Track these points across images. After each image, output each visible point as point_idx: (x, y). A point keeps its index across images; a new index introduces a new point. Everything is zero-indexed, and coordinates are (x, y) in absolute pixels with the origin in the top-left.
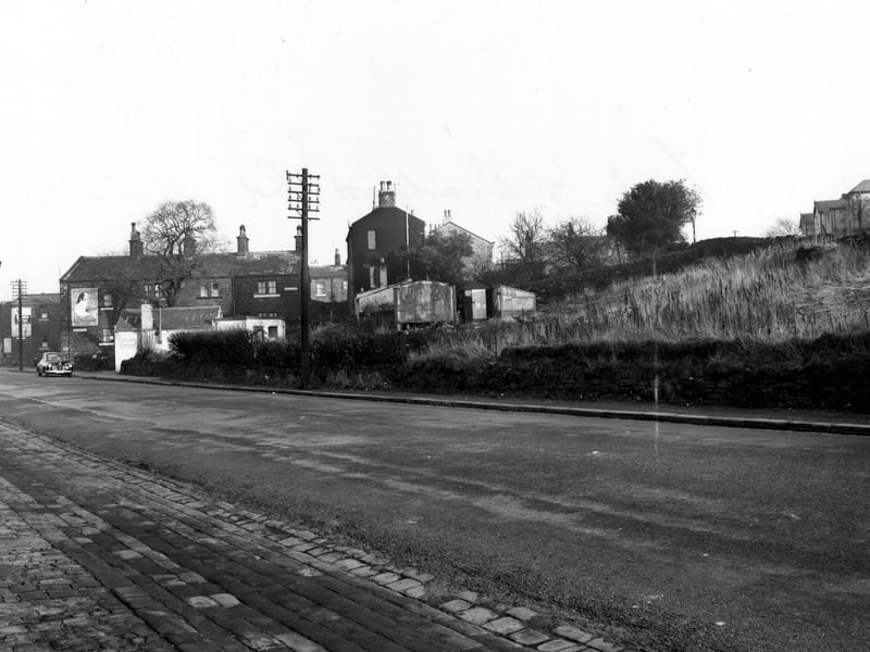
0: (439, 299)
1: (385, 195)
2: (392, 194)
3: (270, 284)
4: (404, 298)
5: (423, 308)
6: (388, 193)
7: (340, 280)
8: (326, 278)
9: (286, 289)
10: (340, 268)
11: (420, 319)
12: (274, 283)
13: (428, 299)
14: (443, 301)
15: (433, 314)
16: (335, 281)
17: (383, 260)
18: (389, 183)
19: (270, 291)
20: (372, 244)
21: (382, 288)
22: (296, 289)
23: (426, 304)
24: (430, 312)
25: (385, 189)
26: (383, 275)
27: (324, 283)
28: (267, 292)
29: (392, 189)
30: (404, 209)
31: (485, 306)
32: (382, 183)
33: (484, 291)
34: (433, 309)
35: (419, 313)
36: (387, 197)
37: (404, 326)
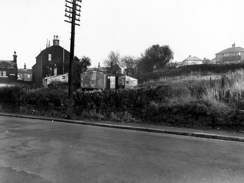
0: (99, 79)
1: (56, 41)
2: (58, 41)
3: (4, 72)
4: (84, 77)
5: (93, 82)
6: (57, 40)
7: (26, 74)
8: (21, 73)
9: (10, 74)
10: (26, 70)
11: (91, 87)
12: (5, 72)
13: (95, 79)
14: (101, 80)
15: (97, 85)
16: (24, 74)
17: (55, 65)
18: (57, 36)
19: (4, 75)
20: (50, 59)
21: (55, 76)
22: (14, 75)
23: (94, 80)
24: (95, 84)
25: (56, 38)
26: (56, 71)
27: (20, 75)
28: (2, 75)
29: (58, 39)
30: (63, 47)
31: (115, 84)
32: (54, 36)
33: (115, 77)
34: (97, 83)
35: (91, 84)
36: (56, 42)
37: (83, 89)
